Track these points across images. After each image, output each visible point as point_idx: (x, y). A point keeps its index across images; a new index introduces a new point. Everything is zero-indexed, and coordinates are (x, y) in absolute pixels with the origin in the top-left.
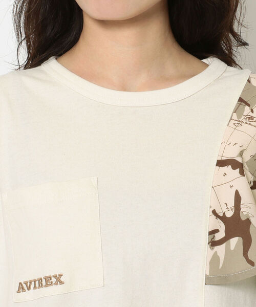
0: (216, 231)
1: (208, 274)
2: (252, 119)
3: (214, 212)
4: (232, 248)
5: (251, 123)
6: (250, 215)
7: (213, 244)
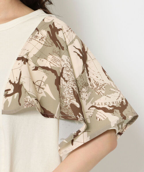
0: (10, 90)
1: (3, 109)
2: (37, 37)
3: (10, 81)
4: (15, 97)
5: (36, 39)
6: (23, 82)
7: (7, 96)
